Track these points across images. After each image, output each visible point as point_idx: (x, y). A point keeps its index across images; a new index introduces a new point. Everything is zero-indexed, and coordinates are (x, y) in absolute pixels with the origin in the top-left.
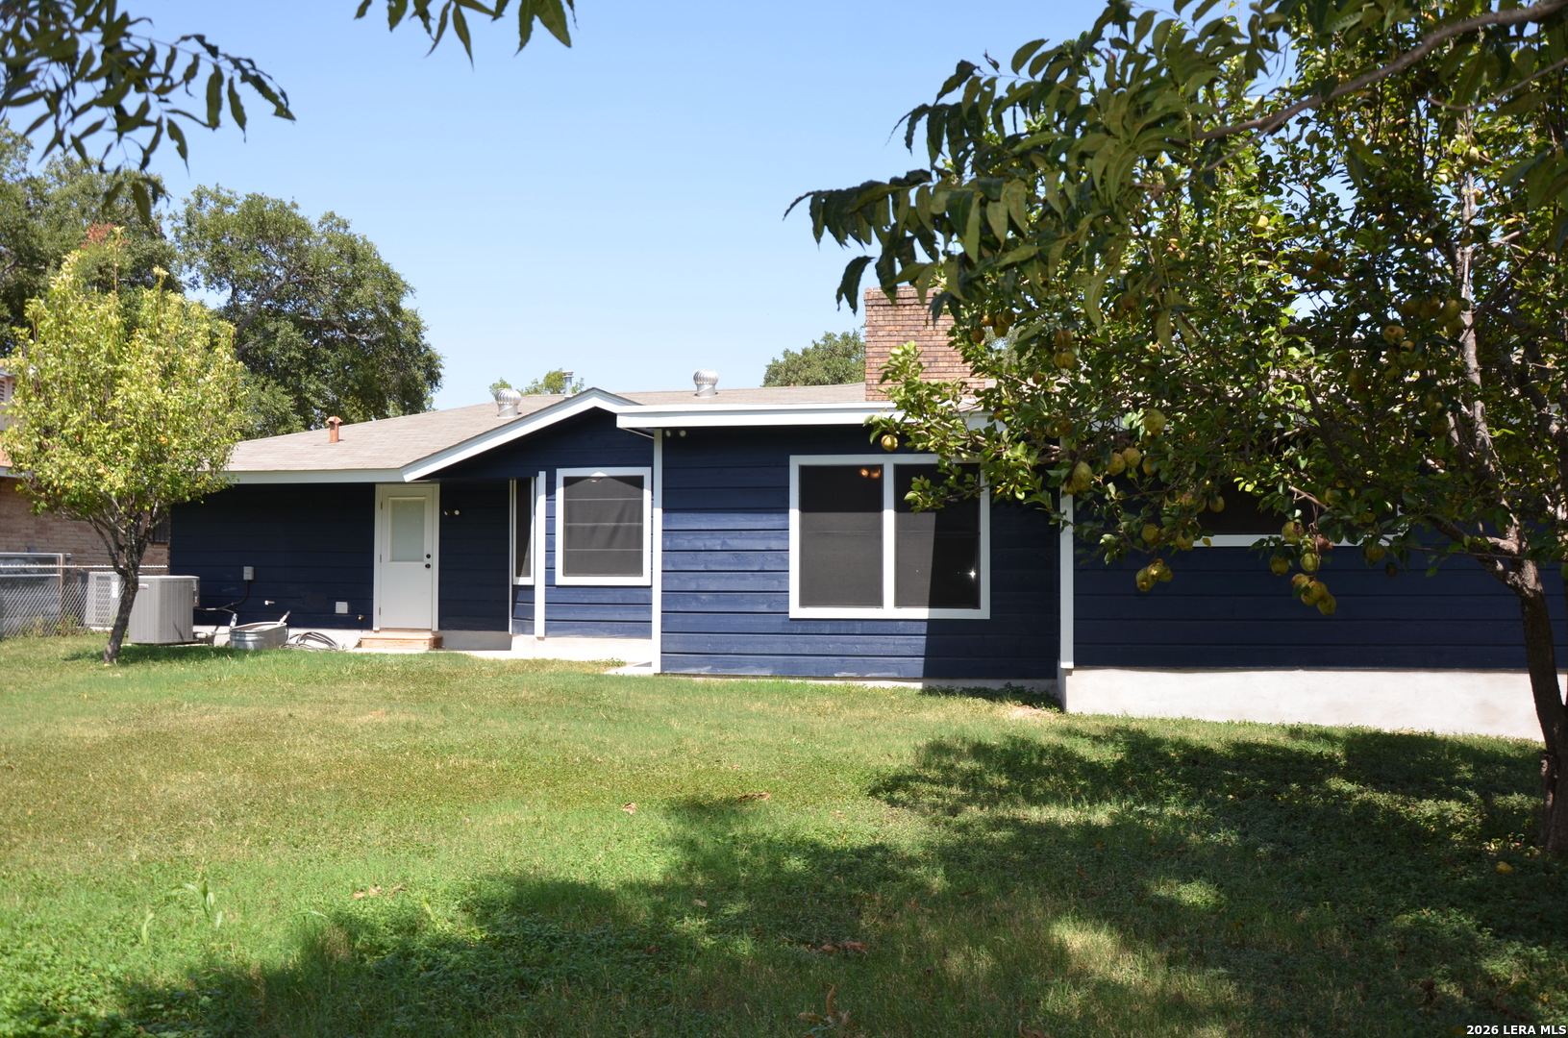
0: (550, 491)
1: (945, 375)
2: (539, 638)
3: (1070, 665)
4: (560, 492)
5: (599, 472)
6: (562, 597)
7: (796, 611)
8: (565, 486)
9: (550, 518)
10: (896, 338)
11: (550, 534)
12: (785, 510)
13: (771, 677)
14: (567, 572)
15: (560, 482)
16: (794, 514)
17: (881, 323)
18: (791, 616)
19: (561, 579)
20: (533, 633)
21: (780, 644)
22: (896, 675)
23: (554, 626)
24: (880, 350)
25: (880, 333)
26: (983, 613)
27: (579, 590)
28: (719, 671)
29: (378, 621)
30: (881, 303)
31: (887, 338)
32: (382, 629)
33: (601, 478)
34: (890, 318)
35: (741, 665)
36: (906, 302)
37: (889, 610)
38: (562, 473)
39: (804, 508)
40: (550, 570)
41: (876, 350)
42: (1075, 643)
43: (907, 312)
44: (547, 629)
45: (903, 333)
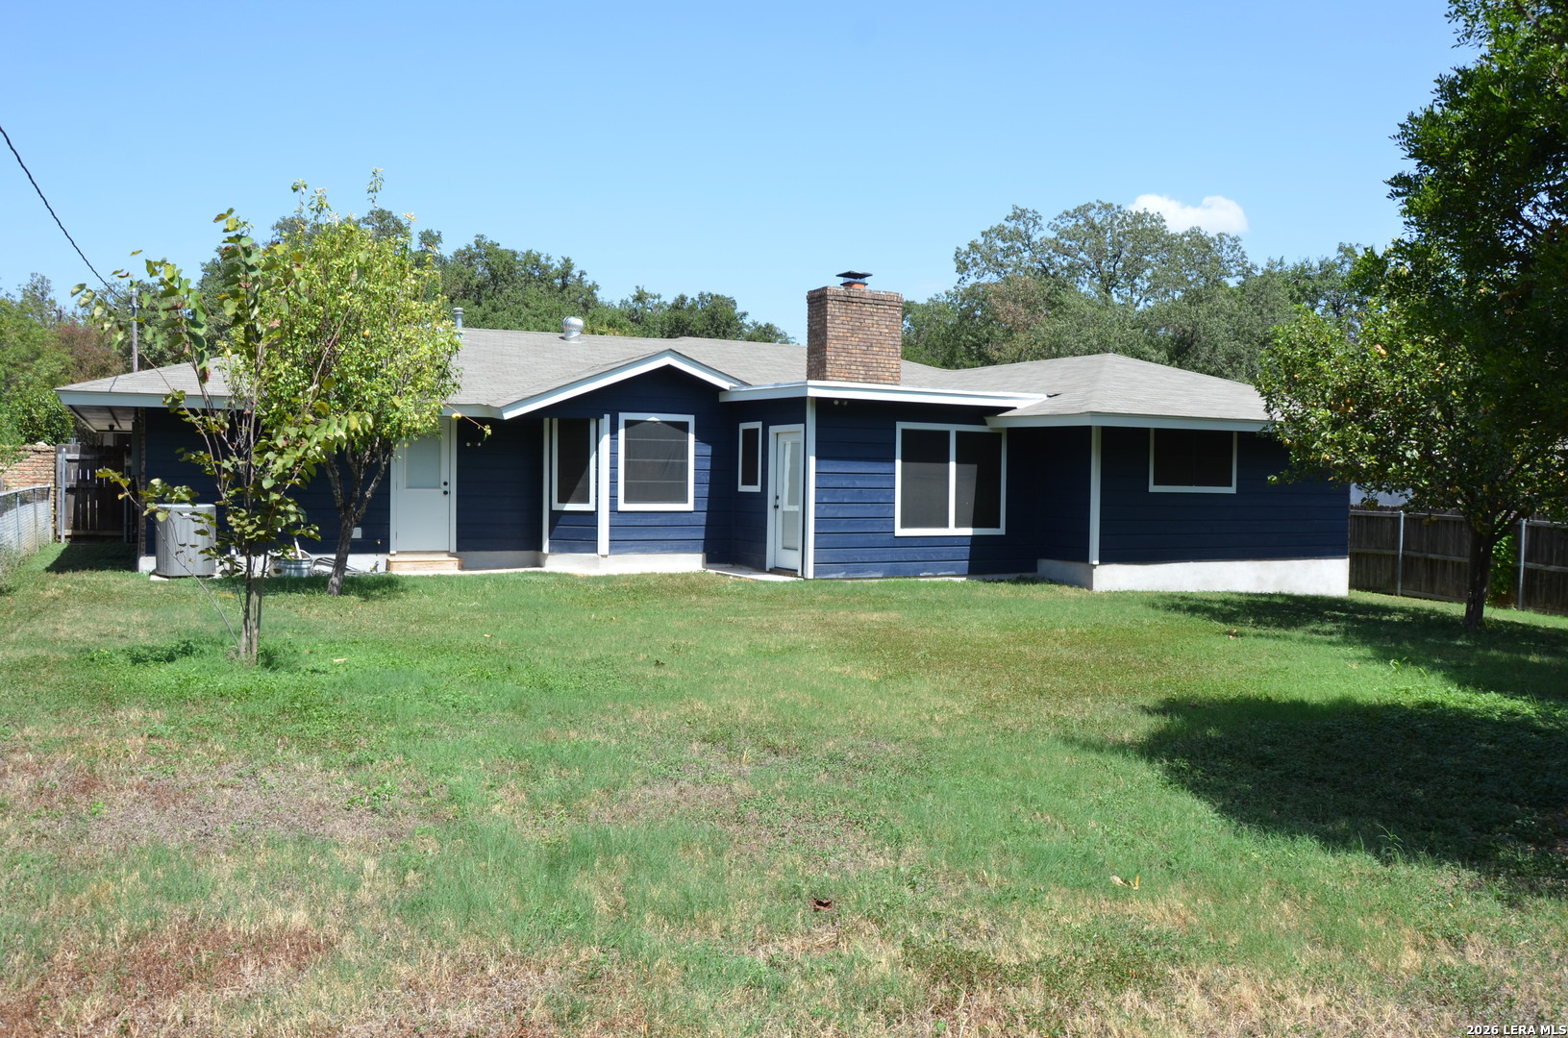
0: (614, 431)
1: (877, 357)
2: (602, 556)
3: (1096, 562)
4: (622, 432)
5: (653, 418)
6: (621, 521)
7: (900, 532)
8: (626, 427)
9: (614, 454)
10: (847, 327)
11: (614, 467)
12: (893, 460)
13: (882, 578)
14: (628, 500)
15: (621, 424)
16: (898, 463)
17: (838, 314)
18: (896, 535)
19: (622, 506)
20: (597, 552)
21: (889, 554)
22: (954, 573)
23: (617, 544)
24: (836, 334)
25: (837, 322)
26: (1001, 531)
27: (637, 515)
28: (851, 576)
29: (395, 544)
30: (838, 298)
31: (841, 326)
32: (398, 552)
33: (655, 422)
34: (843, 311)
35: (862, 571)
36: (854, 300)
37: (952, 530)
38: (623, 417)
39: (903, 460)
40: (613, 498)
41: (833, 333)
42: (1100, 549)
43: (854, 308)
44: (611, 548)
45: (851, 323)
